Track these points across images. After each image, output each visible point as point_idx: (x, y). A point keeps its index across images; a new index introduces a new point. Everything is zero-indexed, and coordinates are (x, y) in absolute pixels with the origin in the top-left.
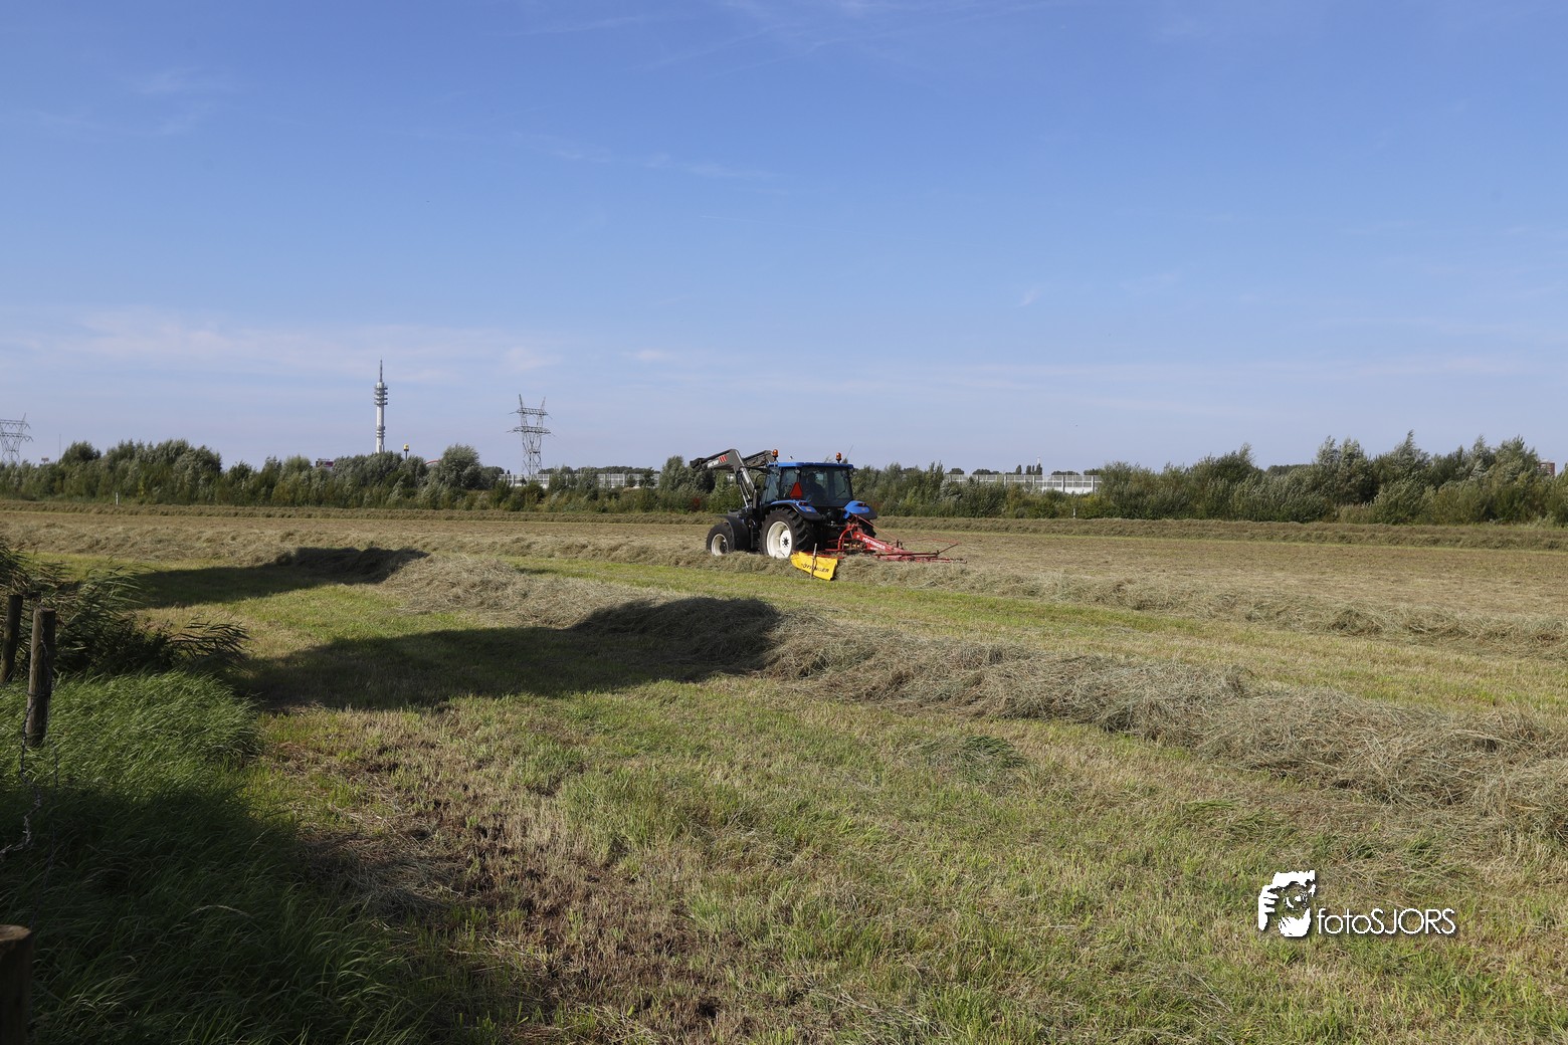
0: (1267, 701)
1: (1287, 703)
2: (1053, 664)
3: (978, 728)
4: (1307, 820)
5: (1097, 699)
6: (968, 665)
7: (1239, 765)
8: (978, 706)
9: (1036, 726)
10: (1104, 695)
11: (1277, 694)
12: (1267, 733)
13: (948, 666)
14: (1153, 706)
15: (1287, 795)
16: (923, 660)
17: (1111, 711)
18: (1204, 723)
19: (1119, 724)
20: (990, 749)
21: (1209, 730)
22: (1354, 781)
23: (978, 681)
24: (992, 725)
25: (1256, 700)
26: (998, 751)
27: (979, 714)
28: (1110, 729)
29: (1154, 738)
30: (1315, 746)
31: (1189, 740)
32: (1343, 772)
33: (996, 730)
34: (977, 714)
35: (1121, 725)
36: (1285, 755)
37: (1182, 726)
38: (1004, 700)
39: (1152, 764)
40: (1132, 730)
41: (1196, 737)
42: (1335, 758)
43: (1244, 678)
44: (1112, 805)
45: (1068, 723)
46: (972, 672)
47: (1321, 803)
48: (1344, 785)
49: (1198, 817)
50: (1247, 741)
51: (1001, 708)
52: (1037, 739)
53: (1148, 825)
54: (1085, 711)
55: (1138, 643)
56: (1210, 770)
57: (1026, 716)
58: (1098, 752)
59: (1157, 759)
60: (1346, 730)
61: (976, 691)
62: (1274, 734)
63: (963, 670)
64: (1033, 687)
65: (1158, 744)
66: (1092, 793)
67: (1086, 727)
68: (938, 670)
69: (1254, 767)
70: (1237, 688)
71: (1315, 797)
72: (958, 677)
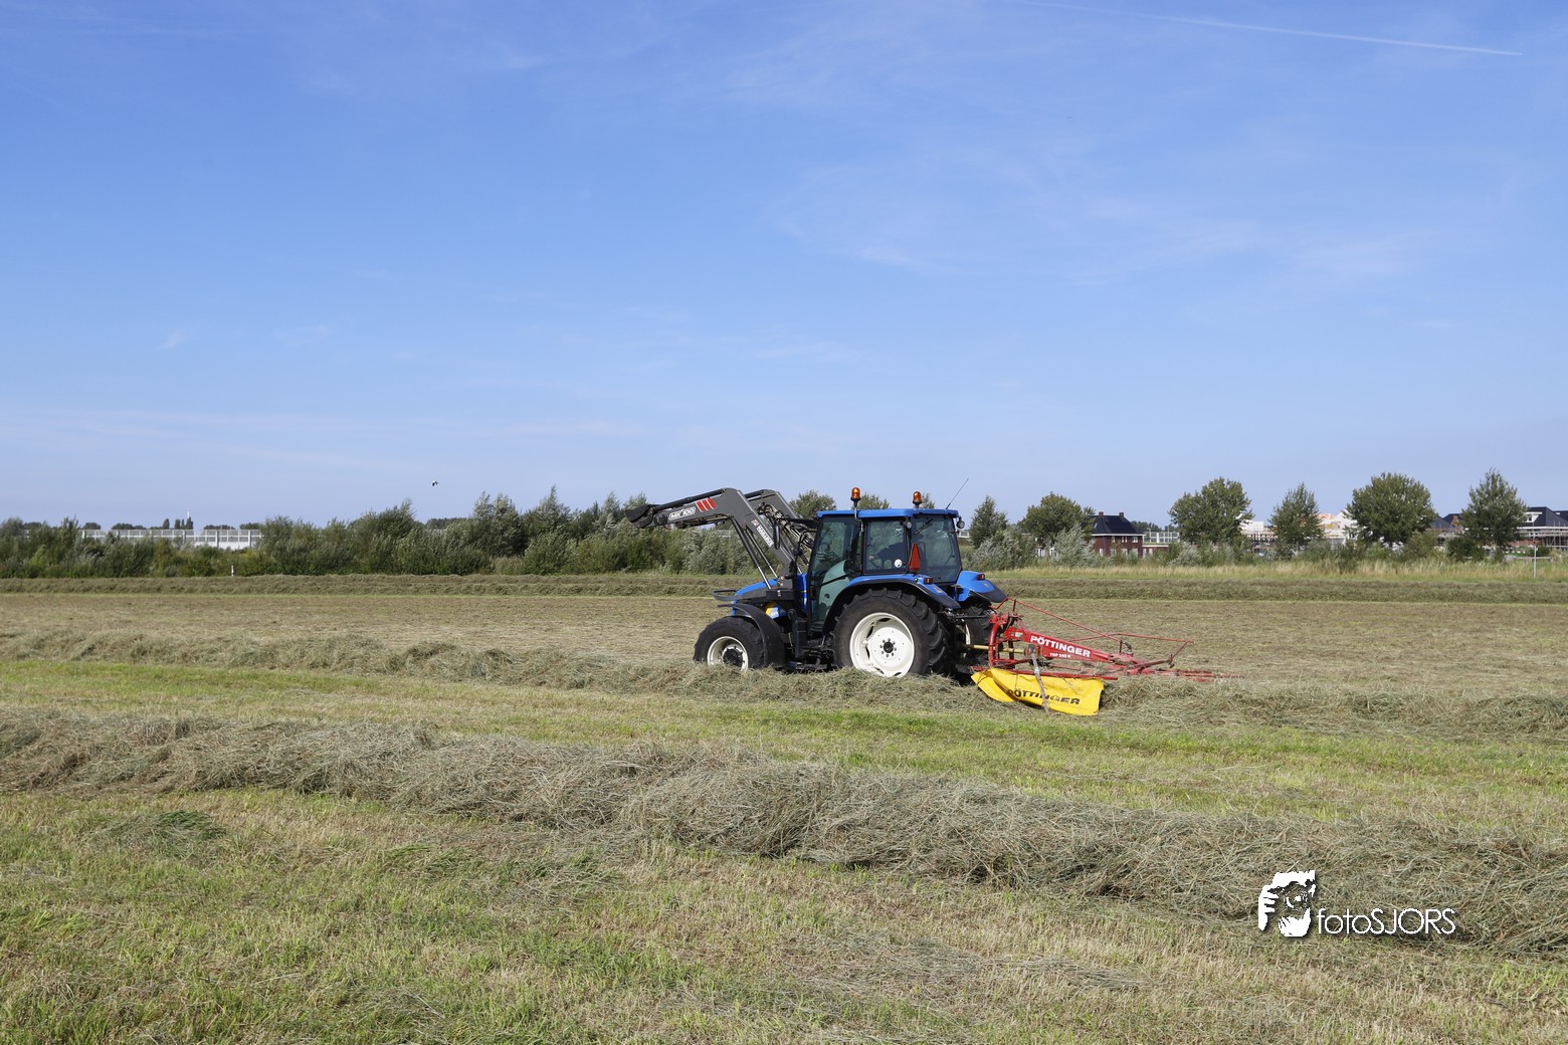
0: (452, 750)
1: (470, 751)
2: (243, 733)
3: (168, 805)
4: (491, 853)
5: (291, 764)
6: (152, 741)
7: (430, 811)
8: (166, 782)
9: (229, 796)
10: (299, 759)
11: (460, 744)
12: (454, 779)
13: (130, 743)
14: (349, 765)
15: (473, 832)
16: (99, 740)
17: (307, 774)
18: (397, 775)
19: (315, 785)
20: (186, 824)
21: (401, 782)
22: (527, 814)
23: (164, 756)
24: (182, 800)
25: (443, 750)
26: (194, 824)
27: (167, 790)
28: (306, 791)
29: (349, 795)
30: (495, 787)
31: (382, 793)
32: (521, 806)
33: (188, 804)
34: (164, 790)
35: (316, 787)
36: (470, 798)
37: (376, 782)
38: (194, 773)
39: (350, 819)
40: (328, 790)
41: (389, 790)
42: (513, 796)
43: (430, 732)
44: (318, 861)
45: (263, 790)
46: (158, 748)
47: (502, 837)
48: (519, 818)
49: (398, 862)
50: (437, 789)
51: (191, 781)
52: (233, 808)
53: (354, 874)
54: (280, 776)
55: (320, 705)
56: (404, 819)
57: (216, 787)
58: (296, 815)
59: (354, 815)
60: (521, 770)
61: (163, 766)
62: (460, 780)
63: (147, 747)
64: (226, 756)
65: (354, 800)
66: (298, 852)
67: (280, 792)
68: (118, 748)
69: (443, 812)
70: (425, 741)
71: (496, 831)
72: (141, 755)
